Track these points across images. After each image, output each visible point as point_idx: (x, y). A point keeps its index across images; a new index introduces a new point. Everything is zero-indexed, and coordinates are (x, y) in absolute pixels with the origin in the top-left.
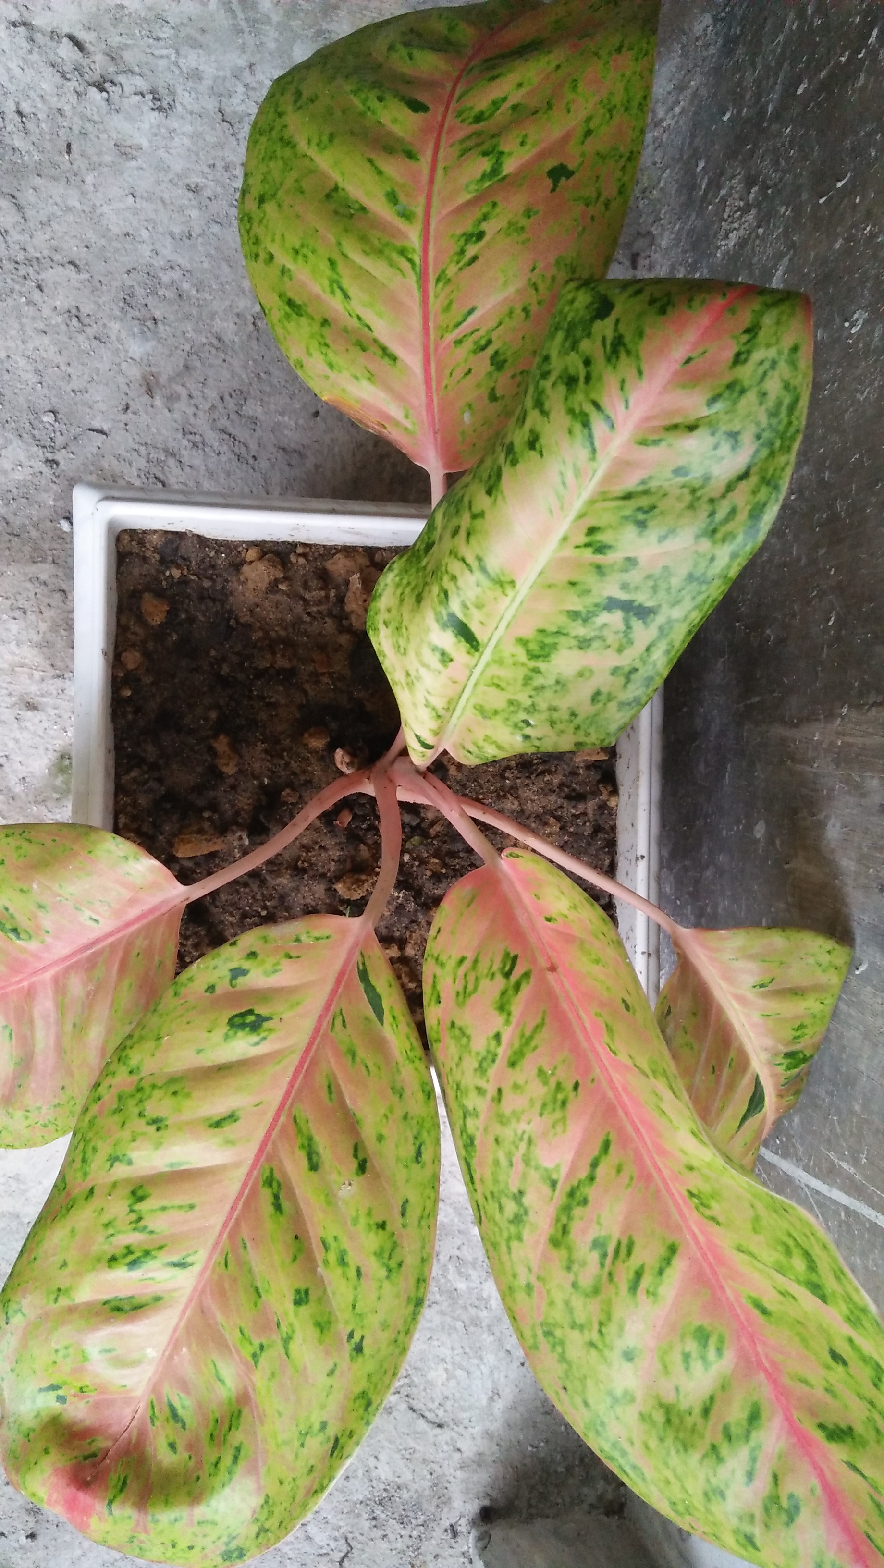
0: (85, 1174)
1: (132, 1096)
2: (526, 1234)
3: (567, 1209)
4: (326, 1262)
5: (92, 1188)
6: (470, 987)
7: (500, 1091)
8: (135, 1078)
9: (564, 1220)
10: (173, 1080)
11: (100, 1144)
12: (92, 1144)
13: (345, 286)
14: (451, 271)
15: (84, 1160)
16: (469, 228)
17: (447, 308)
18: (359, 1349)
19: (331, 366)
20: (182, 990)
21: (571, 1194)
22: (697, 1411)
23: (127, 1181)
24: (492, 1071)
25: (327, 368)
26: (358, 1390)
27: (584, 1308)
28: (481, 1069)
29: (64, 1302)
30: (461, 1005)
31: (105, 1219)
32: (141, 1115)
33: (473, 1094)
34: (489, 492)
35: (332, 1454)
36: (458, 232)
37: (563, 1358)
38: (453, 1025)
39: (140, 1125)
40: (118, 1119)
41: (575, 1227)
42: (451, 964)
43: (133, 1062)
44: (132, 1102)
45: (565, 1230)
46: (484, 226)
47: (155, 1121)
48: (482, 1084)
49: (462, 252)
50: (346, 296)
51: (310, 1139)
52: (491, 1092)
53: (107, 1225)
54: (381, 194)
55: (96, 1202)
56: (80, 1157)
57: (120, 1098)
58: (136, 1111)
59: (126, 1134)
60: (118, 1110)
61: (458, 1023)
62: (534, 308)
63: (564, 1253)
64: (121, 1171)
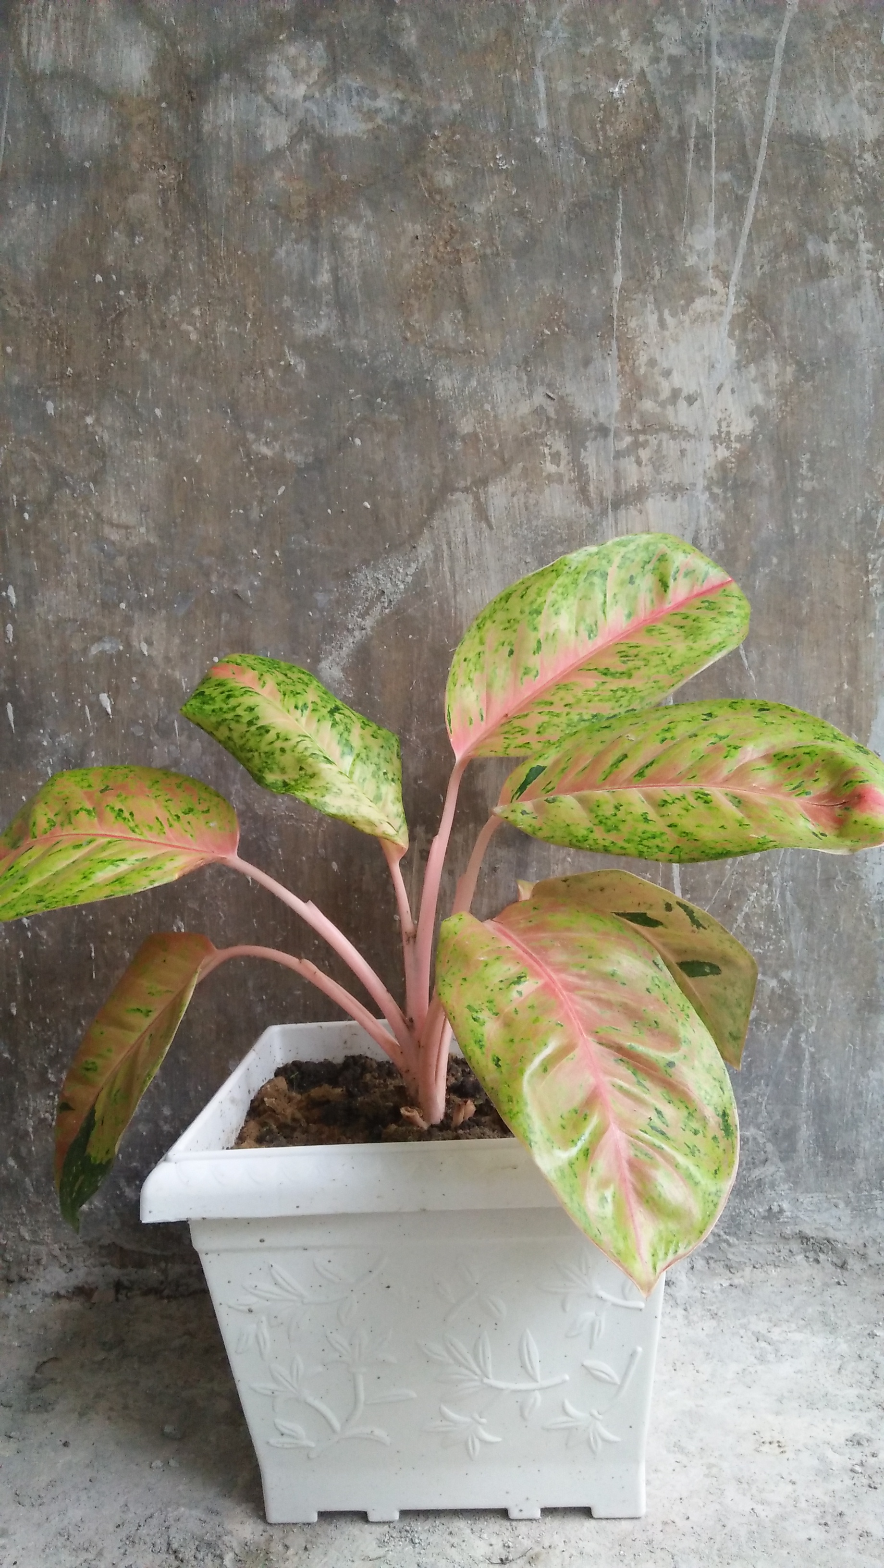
0: (662, 834)
1: (605, 824)
2: (631, 686)
3: (613, 675)
4: (673, 738)
5: (669, 826)
6: (517, 730)
7: (566, 706)
8: (595, 828)
9: (618, 675)
10: (591, 811)
11: (640, 830)
12: (643, 836)
13: (118, 858)
14: (132, 824)
15: (654, 837)
16: (114, 815)
17: (151, 828)
18: (710, 715)
19: (159, 868)
20: (537, 827)
21: (605, 674)
22: (683, 630)
23: (657, 812)
24: (556, 711)
25: (160, 871)
26: (730, 710)
27: (655, 660)
28: (558, 715)
29: (746, 821)
30: (527, 731)
31: (684, 812)
32: (615, 815)
33: (570, 716)
34: (268, 731)
35: (768, 710)
36: (113, 819)
37: (682, 665)
38: (538, 732)
39: (621, 815)
40: (621, 827)
41: (620, 670)
42: (507, 741)
43: (585, 833)
44: (609, 823)
45: (622, 673)
46: (117, 809)
47: (617, 808)
48: (565, 714)
49: (124, 819)
50: (123, 860)
51: (612, 765)
52: (567, 709)
53: (687, 810)
54: (72, 851)
55: (675, 820)
56: (653, 840)
57: (609, 831)
58: (613, 818)
59: (629, 818)
60: (616, 828)
61: (537, 730)
62: (167, 798)
63: (633, 672)
64: (652, 815)
